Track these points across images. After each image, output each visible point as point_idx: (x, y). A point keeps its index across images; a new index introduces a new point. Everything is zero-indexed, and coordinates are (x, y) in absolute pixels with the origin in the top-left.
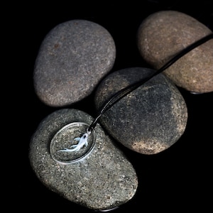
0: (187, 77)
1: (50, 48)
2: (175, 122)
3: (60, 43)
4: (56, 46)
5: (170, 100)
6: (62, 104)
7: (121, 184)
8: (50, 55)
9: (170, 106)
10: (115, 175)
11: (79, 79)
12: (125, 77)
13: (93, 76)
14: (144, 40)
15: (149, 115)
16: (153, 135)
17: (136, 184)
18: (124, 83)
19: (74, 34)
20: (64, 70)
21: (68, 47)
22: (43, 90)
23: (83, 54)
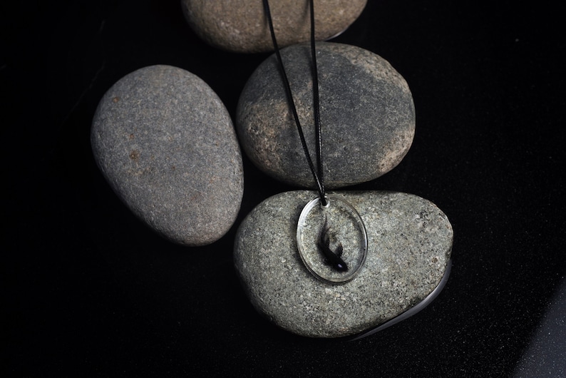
0: (329, 16)
1: (128, 168)
2: (393, 87)
3: (134, 147)
4: (134, 155)
5: (354, 67)
6: (232, 218)
7: (427, 229)
8: (140, 176)
9: (364, 73)
10: (408, 228)
11: (216, 164)
12: (268, 99)
13: (225, 141)
14: (219, 27)
15: (359, 111)
16: (392, 129)
18: (278, 107)
19: (133, 115)
20: (186, 174)
21: (149, 140)
22: (191, 229)
23: (179, 127)
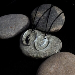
7: (56, 44)
9: (57, 12)
10: (53, 43)
15: (52, 18)
16: (56, 24)
17: (61, 42)
